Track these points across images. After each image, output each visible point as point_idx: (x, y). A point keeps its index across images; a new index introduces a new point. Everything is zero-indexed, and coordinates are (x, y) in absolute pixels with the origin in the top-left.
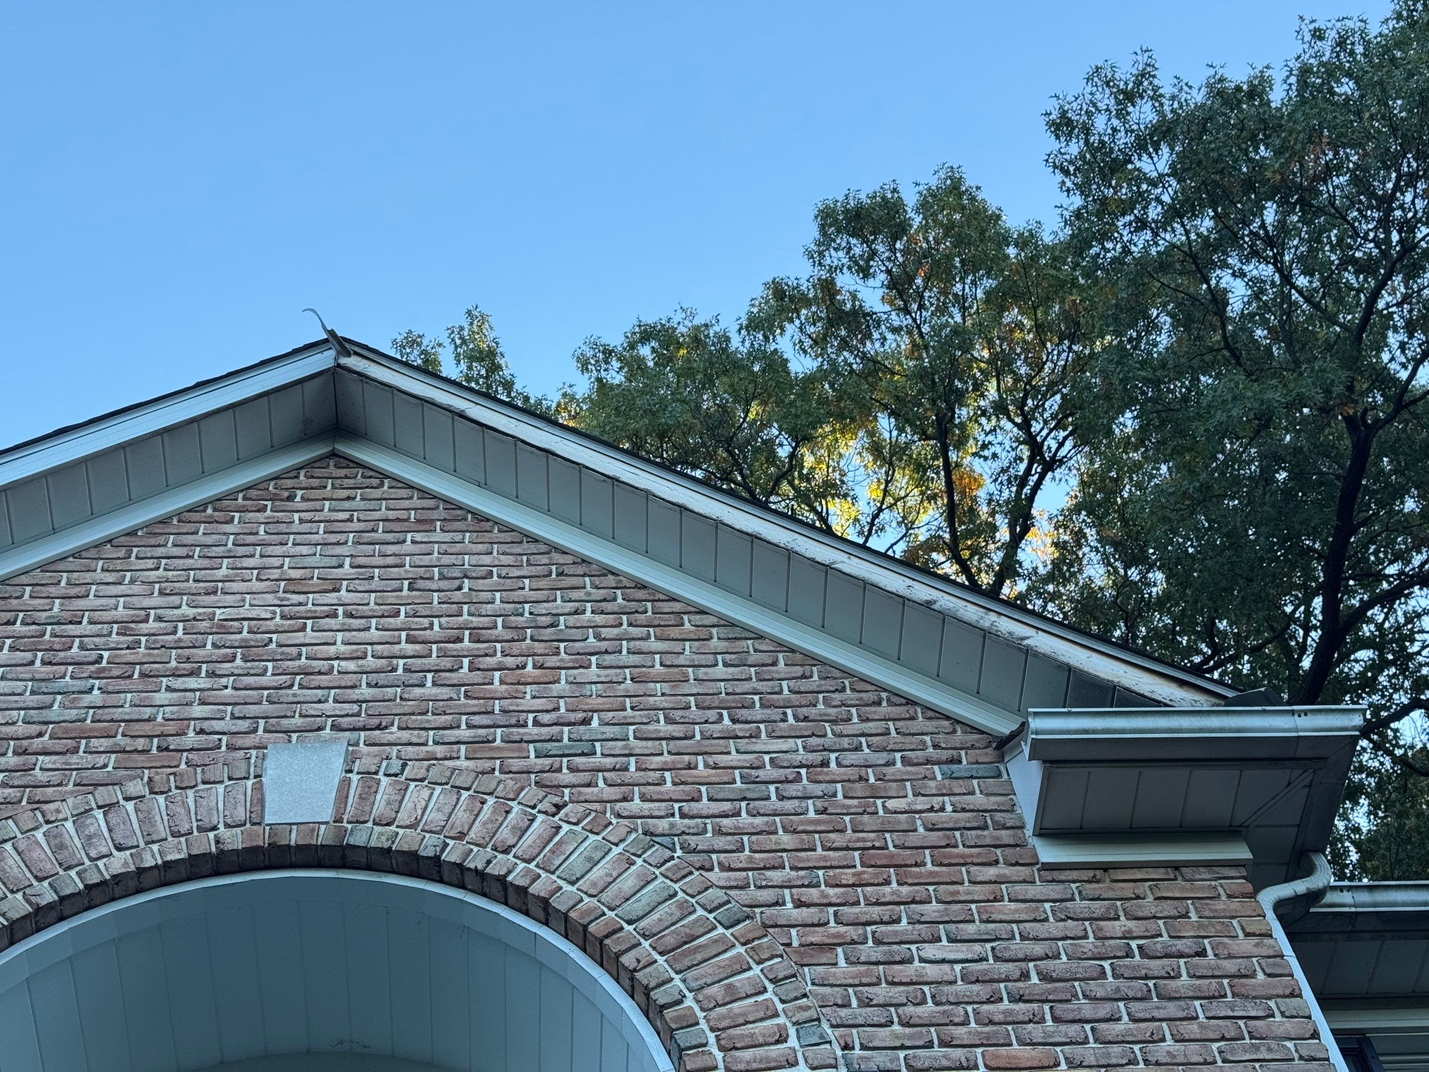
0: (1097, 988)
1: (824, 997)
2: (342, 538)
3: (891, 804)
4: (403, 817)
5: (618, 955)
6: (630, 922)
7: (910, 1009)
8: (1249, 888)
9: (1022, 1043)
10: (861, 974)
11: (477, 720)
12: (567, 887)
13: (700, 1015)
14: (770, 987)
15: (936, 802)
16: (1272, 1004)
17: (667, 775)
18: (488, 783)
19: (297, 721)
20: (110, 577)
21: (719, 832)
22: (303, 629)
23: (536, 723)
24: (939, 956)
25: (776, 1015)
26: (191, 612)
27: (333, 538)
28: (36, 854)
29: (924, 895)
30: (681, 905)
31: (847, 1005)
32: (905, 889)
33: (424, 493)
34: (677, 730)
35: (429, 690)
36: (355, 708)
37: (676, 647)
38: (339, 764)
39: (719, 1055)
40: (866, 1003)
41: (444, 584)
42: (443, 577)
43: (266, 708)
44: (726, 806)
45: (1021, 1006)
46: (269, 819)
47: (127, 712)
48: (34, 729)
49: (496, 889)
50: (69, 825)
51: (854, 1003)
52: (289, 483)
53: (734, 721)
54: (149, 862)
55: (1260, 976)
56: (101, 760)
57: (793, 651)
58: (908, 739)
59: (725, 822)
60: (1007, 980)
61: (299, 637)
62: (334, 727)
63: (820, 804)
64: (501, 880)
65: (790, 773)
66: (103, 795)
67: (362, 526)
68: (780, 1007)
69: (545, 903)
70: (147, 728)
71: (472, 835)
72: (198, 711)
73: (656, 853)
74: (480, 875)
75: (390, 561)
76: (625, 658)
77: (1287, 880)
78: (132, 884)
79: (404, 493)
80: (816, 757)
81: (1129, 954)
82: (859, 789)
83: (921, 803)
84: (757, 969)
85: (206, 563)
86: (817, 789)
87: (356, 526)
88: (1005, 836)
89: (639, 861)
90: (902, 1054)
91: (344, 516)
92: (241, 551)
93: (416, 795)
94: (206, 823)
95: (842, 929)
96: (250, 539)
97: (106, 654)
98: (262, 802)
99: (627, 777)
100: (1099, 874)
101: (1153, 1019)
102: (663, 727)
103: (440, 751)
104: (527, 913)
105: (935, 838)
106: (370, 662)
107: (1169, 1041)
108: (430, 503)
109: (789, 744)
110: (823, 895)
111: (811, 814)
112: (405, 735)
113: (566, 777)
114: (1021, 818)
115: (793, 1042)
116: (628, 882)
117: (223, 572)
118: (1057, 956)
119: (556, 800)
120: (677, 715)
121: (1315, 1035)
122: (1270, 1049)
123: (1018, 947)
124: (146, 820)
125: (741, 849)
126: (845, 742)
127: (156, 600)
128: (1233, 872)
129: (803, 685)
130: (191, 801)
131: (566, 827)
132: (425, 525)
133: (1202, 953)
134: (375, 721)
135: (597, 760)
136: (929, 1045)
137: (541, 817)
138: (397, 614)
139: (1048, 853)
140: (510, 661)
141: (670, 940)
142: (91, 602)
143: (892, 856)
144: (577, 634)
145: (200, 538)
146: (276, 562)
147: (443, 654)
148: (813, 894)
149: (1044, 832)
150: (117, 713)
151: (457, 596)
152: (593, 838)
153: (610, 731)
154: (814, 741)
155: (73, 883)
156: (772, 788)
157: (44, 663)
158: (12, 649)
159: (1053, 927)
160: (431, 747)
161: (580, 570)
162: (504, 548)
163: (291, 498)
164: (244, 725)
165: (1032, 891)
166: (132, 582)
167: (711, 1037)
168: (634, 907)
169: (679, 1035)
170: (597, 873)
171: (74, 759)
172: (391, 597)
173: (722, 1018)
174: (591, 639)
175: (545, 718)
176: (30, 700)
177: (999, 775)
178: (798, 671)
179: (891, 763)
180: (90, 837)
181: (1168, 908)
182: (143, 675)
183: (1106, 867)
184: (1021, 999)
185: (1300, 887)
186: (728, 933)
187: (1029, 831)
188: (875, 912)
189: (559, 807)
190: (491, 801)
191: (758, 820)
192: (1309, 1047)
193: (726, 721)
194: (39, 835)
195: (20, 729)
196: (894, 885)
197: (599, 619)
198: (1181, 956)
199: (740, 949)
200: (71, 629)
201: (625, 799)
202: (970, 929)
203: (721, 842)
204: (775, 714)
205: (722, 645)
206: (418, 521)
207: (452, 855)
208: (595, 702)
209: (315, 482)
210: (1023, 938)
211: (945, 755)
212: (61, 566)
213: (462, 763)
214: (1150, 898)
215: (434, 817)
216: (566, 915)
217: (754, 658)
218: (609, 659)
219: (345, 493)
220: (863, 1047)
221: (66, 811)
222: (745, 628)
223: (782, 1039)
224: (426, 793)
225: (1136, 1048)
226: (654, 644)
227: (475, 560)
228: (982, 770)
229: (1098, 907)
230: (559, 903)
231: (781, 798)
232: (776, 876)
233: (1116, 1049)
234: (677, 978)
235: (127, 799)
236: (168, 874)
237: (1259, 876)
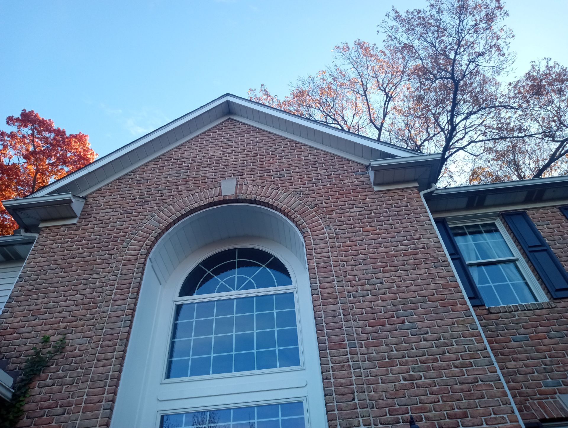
0: (385, 214)
1: (331, 221)
2: (232, 136)
3: (344, 182)
4: (248, 192)
5: (291, 216)
6: (293, 209)
7: (348, 222)
8: (418, 192)
9: (370, 226)
10: (338, 216)
11: (261, 172)
12: (280, 204)
13: (307, 226)
14: (320, 220)
15: (354, 180)
16: (421, 215)
17: (299, 180)
18: (264, 184)
19: (227, 175)
20: (188, 149)
21: (310, 190)
22: (226, 156)
23: (273, 171)
24: (354, 211)
25: (321, 225)
26: (205, 155)
27: (231, 137)
28: (181, 204)
29: (351, 199)
30: (303, 205)
31: (335, 222)
32: (347, 198)
33: (248, 125)
34: (301, 170)
35: (252, 167)
36: (237, 171)
37: (300, 153)
38: (235, 183)
39: (310, 233)
40: (339, 221)
41: (253, 144)
42: (253, 143)
43: (220, 173)
44: (311, 185)
45: (370, 219)
46: (223, 195)
47: (194, 176)
48: (178, 180)
49: (267, 205)
50: (186, 198)
51: (337, 221)
52: (221, 126)
53: (312, 167)
54: (201, 205)
55: (419, 209)
56: (191, 185)
57: (324, 152)
58: (348, 168)
59: (311, 188)
60: (367, 214)
61: (225, 158)
62: (234, 176)
63: (330, 183)
64: (268, 203)
65: (324, 177)
66: (192, 192)
67: (236, 134)
68: (322, 223)
69: (276, 207)
70: (198, 179)
71: (261, 195)
72: (208, 174)
73: (297, 195)
74: (264, 202)
75: (242, 140)
76: (290, 157)
77: (427, 189)
78: (199, 209)
79: (244, 126)
80: (329, 173)
81: (392, 207)
82: (338, 179)
83: (351, 181)
84: (317, 216)
85: (206, 144)
86: (329, 180)
87: (235, 134)
88: (368, 186)
89: (294, 197)
90: (346, 230)
91: (233, 132)
92: (213, 141)
93: (250, 188)
94: (211, 196)
95: (334, 207)
96: (215, 138)
97: (189, 165)
98: (221, 192)
99: (291, 181)
100: (387, 192)
101: (397, 220)
102: (298, 170)
103: (254, 179)
104: (273, 209)
105: (353, 188)
106: (240, 162)
107: (400, 224)
108: (249, 127)
109: (324, 171)
110: (331, 201)
111: (328, 185)
112: (248, 176)
113: (279, 182)
114: (371, 182)
115: (325, 230)
116: (292, 201)
117: (210, 146)
118: (378, 209)
120: (301, 167)
121: (430, 220)
122: (420, 223)
123: (370, 208)
124: (200, 197)
125: (314, 193)
126: (335, 170)
127: (198, 153)
128: (414, 189)
129: (327, 158)
130: (208, 192)
131: (280, 192)
132: (249, 132)
133: (407, 206)
134: (241, 174)
135: (285, 178)
136: (352, 228)
137: (275, 190)
138: (244, 152)
139: (376, 189)
140: (267, 159)
141: (300, 212)
142: (186, 154)
143: (344, 192)
144: (280, 152)
145: (205, 139)
146: (220, 143)
147: (254, 159)
148: (328, 201)
149: (375, 184)
150: (193, 176)
151: (256, 147)
152: (285, 194)
153: (288, 172)
154: (329, 170)
155: (188, 209)
156: (320, 180)
157: (178, 167)
158: (172, 165)
159: (377, 203)
160: (253, 178)
161: (280, 139)
162: (265, 135)
163: (222, 129)
164: (217, 177)
165: (373, 197)
166: (193, 149)
167: (309, 230)
168: (293, 206)
169: (303, 230)
170: (286, 200)
171: (186, 186)
172: (243, 148)
173: (311, 226)
174: (283, 153)
175: (275, 170)
176: (176, 175)
177: (367, 174)
178: (325, 156)
179: (344, 173)
180: (190, 201)
181: (401, 198)
182: (197, 168)
183: (388, 190)
184: (370, 218)
185: (429, 190)
186: (312, 210)
187: (372, 185)
188: (341, 203)
189: (278, 188)
190: (265, 188)
191: (318, 187)
192: (428, 222)
193: (311, 168)
194: (181, 201)
195: (175, 181)
196: (345, 198)
197: (285, 149)
198: (403, 207)
199: (314, 213)
200: (182, 160)
201: (291, 185)
202: (360, 205)
203: (310, 192)
204: (321, 165)
205: (310, 152)
206: (247, 131)
207: (258, 199)
208: (284, 166)
209: (226, 125)
210: (371, 206)
211: (355, 170)
212: (179, 147)
213: (259, 181)
214: (397, 196)
215: (254, 192)
216: (280, 209)
217: (316, 154)
218: (287, 157)
219: (232, 127)
220: (339, 230)
221: (185, 196)
222: (314, 148)
223: (323, 229)
224: (252, 187)
225: (393, 225)
226: (296, 153)
227: (259, 138)
228: (363, 173)
229: (386, 198)
230: (279, 207)
231: (322, 182)
232: (321, 198)
233: (389, 226)
234: (302, 219)
235: (196, 193)
236: (205, 206)
237: (420, 189)
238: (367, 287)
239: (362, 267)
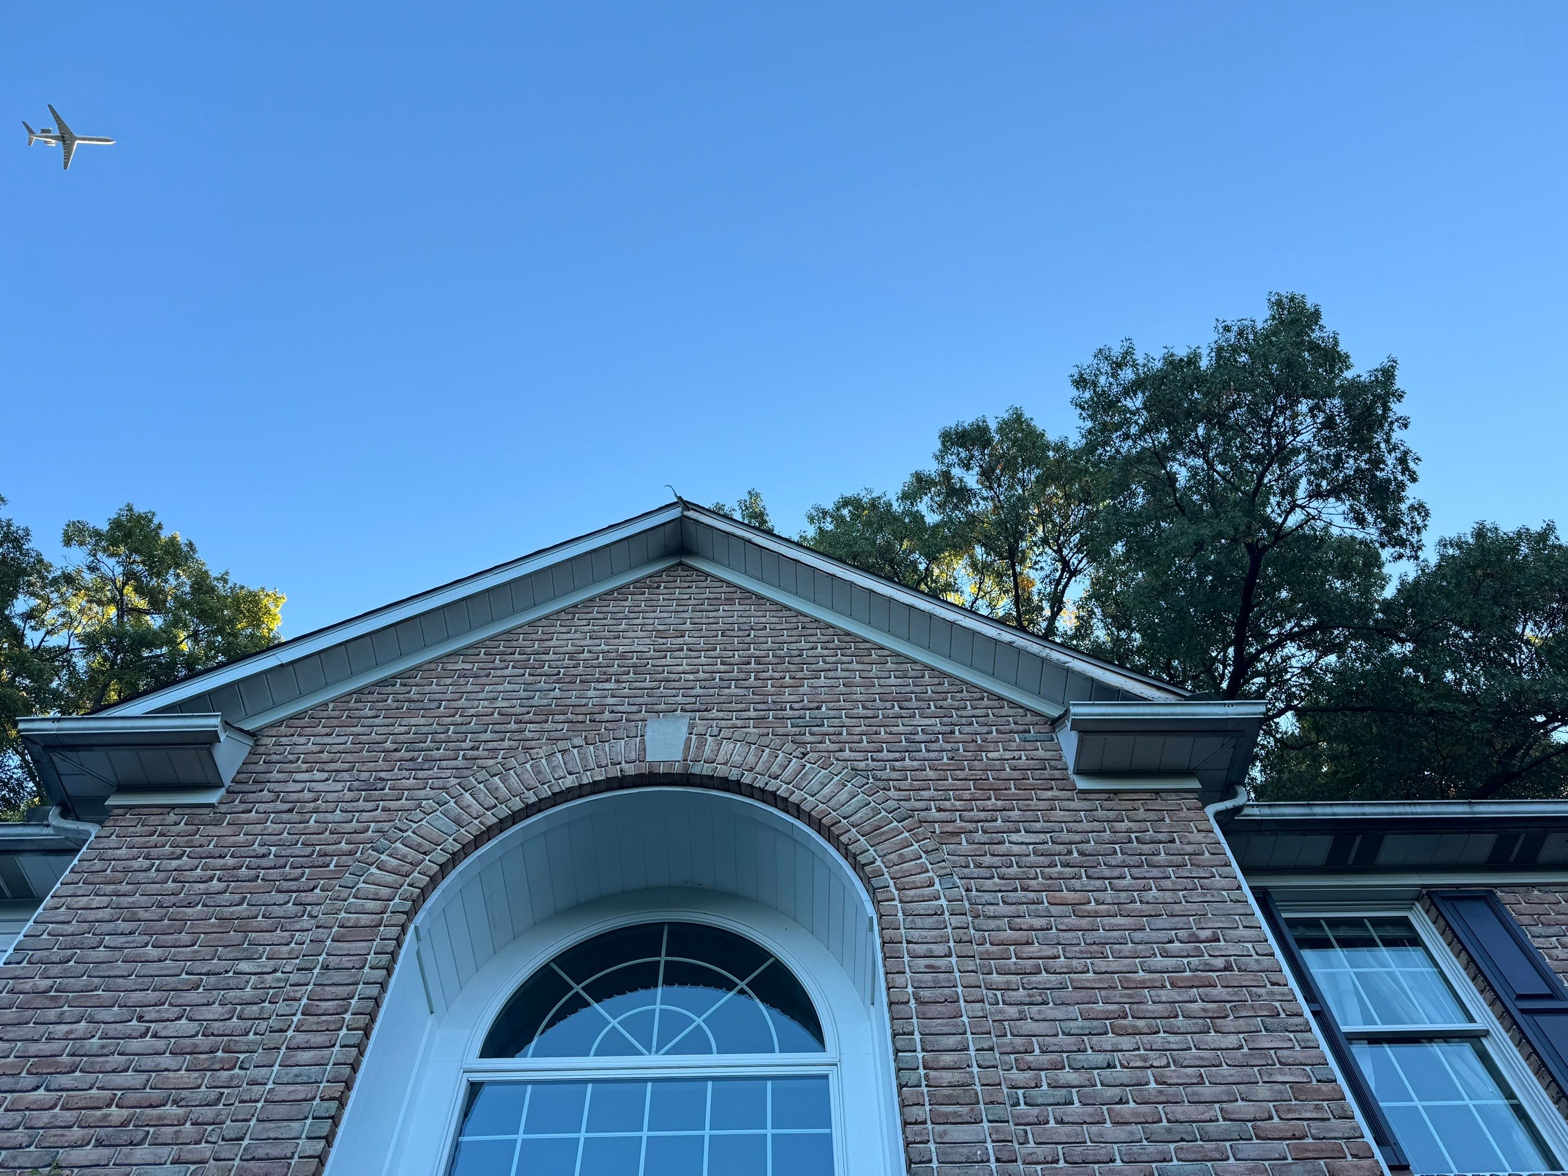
0: (1112, 860)
1: (954, 862)
2: (685, 608)
3: (991, 755)
4: (720, 759)
5: (838, 836)
6: (845, 818)
7: (1004, 870)
8: (1200, 804)
9: (1069, 890)
10: (975, 850)
11: (759, 706)
12: (810, 798)
13: (885, 870)
14: (924, 855)
15: (1017, 754)
16: (1214, 870)
17: (864, 737)
18: (765, 741)
19: (663, 707)
20: (564, 630)
21: (893, 769)
22: (665, 657)
23: (791, 708)
24: (1020, 840)
25: (927, 871)
26: (606, 648)
27: (680, 609)
28: (526, 776)
29: (1011, 806)
30: (873, 809)
31: (967, 866)
32: (999, 803)
33: (729, 584)
34: (869, 713)
35: (733, 690)
36: (694, 699)
37: (868, 667)
38: (685, 730)
39: (896, 893)
40: (978, 866)
41: (740, 633)
42: (739, 629)
43: (646, 699)
44: (897, 755)
45: (1068, 869)
46: (648, 759)
47: (573, 701)
48: (525, 710)
49: (771, 798)
50: (543, 761)
51: (972, 866)
52: (657, 579)
53: (901, 708)
54: (585, 781)
55: (1207, 854)
56: (560, 726)
57: (933, 670)
58: (1000, 719)
59: (897, 764)
60: (1059, 854)
61: (663, 662)
62: (682, 710)
63: (950, 754)
64: (774, 793)
65: (933, 737)
66: (562, 745)
67: (696, 602)
68: (930, 867)
69: (798, 806)
70: (584, 709)
71: (757, 768)
72: (610, 701)
73: (859, 780)
74: (762, 790)
75: (711, 620)
76: (839, 673)
77: (1222, 800)
78: (577, 793)
79: (718, 584)
80: (948, 729)
81: (1130, 841)
82: (972, 746)
83: (1008, 755)
84: (916, 846)
85: (614, 622)
86: (948, 746)
87: (692, 602)
88: (1057, 774)
89: (849, 785)
90: (1000, 895)
91: (687, 596)
92: (632, 615)
93: (726, 747)
94: (615, 761)
95: (964, 824)
96: (637, 609)
97: (562, 670)
98: (644, 749)
99: (842, 738)
100: (1112, 796)
101: (1145, 878)
102: (861, 711)
103: (739, 723)
104: (787, 812)
105: (1016, 774)
106: (701, 675)
107: (1154, 890)
108: (733, 589)
109: (932, 721)
110: (953, 805)
111: (945, 760)
112: (721, 715)
113: (808, 738)
114: (1065, 764)
115: (937, 886)
116: (843, 796)
117: (623, 626)
118: (1089, 842)
119: (803, 750)
120: (869, 704)
121: (1239, 888)
122: (1213, 896)
123: (1065, 836)
124: (584, 758)
125: (906, 779)
126: (964, 721)
127: (588, 642)
128: (1190, 796)
129: (939, 689)
130: (607, 749)
131: (808, 766)
132: (730, 601)
133: (1173, 841)
134: (704, 707)
135: (825, 729)
136: (1015, 890)
137: (795, 760)
138: (715, 649)
139: (1082, 784)
140: (777, 675)
141: (867, 828)
142: (554, 642)
143: (992, 784)
144: (813, 660)
145: (610, 609)
146: (651, 621)
147: (740, 671)
148: (947, 804)
149: (1079, 772)
150: (568, 702)
151: (748, 640)
152: (823, 771)
153: (832, 713)
154: (946, 720)
155: (546, 792)
156: (923, 745)
157: (530, 675)
158: (513, 667)
159: (1086, 826)
160: (734, 721)
161: (814, 625)
162: (772, 613)
163: (658, 587)
164: (635, 708)
165: (1073, 805)
166: (576, 632)
167: (891, 883)
168: (847, 810)
169: (873, 881)
170: (826, 791)
171: (546, 726)
172: (712, 640)
173: (896, 872)
174: (821, 663)
175: (796, 706)
176: (522, 694)
177: (1053, 740)
178: (936, 681)
179: (990, 732)
180: (554, 767)
181: (1152, 815)
182: (581, 681)
183: (1116, 792)
184: (1068, 865)
185: (1229, 804)
186: (900, 825)
187: (1071, 771)
188: (983, 815)
189: (804, 755)
190: (767, 750)
191: (915, 763)
192: (1235, 895)
193: (897, 708)
194: (528, 766)
195: (518, 710)
196: (993, 800)
197: (825, 652)
198: (1161, 842)
199: (907, 834)
200: (544, 657)
201: (841, 751)
202: (1038, 826)
203: (895, 775)
204: (924, 704)
205: (893, 667)
206: (726, 599)
207: (747, 779)
208: (823, 697)
209: (671, 579)
210: (1068, 831)
211: (1021, 728)
212: (539, 624)
213: (751, 730)
214: (1142, 810)
215: (737, 759)
216: (809, 814)
217: (911, 673)
218: (831, 674)
219: (687, 585)
220: (977, 890)
221: (542, 754)
222: (906, 657)
223: (931, 884)
224: (732, 746)
225: (1135, 894)
226: (855, 666)
227: (757, 620)
228: (1042, 737)
229: (1112, 815)
230: (806, 807)
231: (928, 751)
232: (926, 794)
233: (1123, 894)
234: (872, 849)
235: (574, 747)
236: (595, 788)
237: (1206, 798)
238: (1068, 1076)
239: (1050, 1011)
